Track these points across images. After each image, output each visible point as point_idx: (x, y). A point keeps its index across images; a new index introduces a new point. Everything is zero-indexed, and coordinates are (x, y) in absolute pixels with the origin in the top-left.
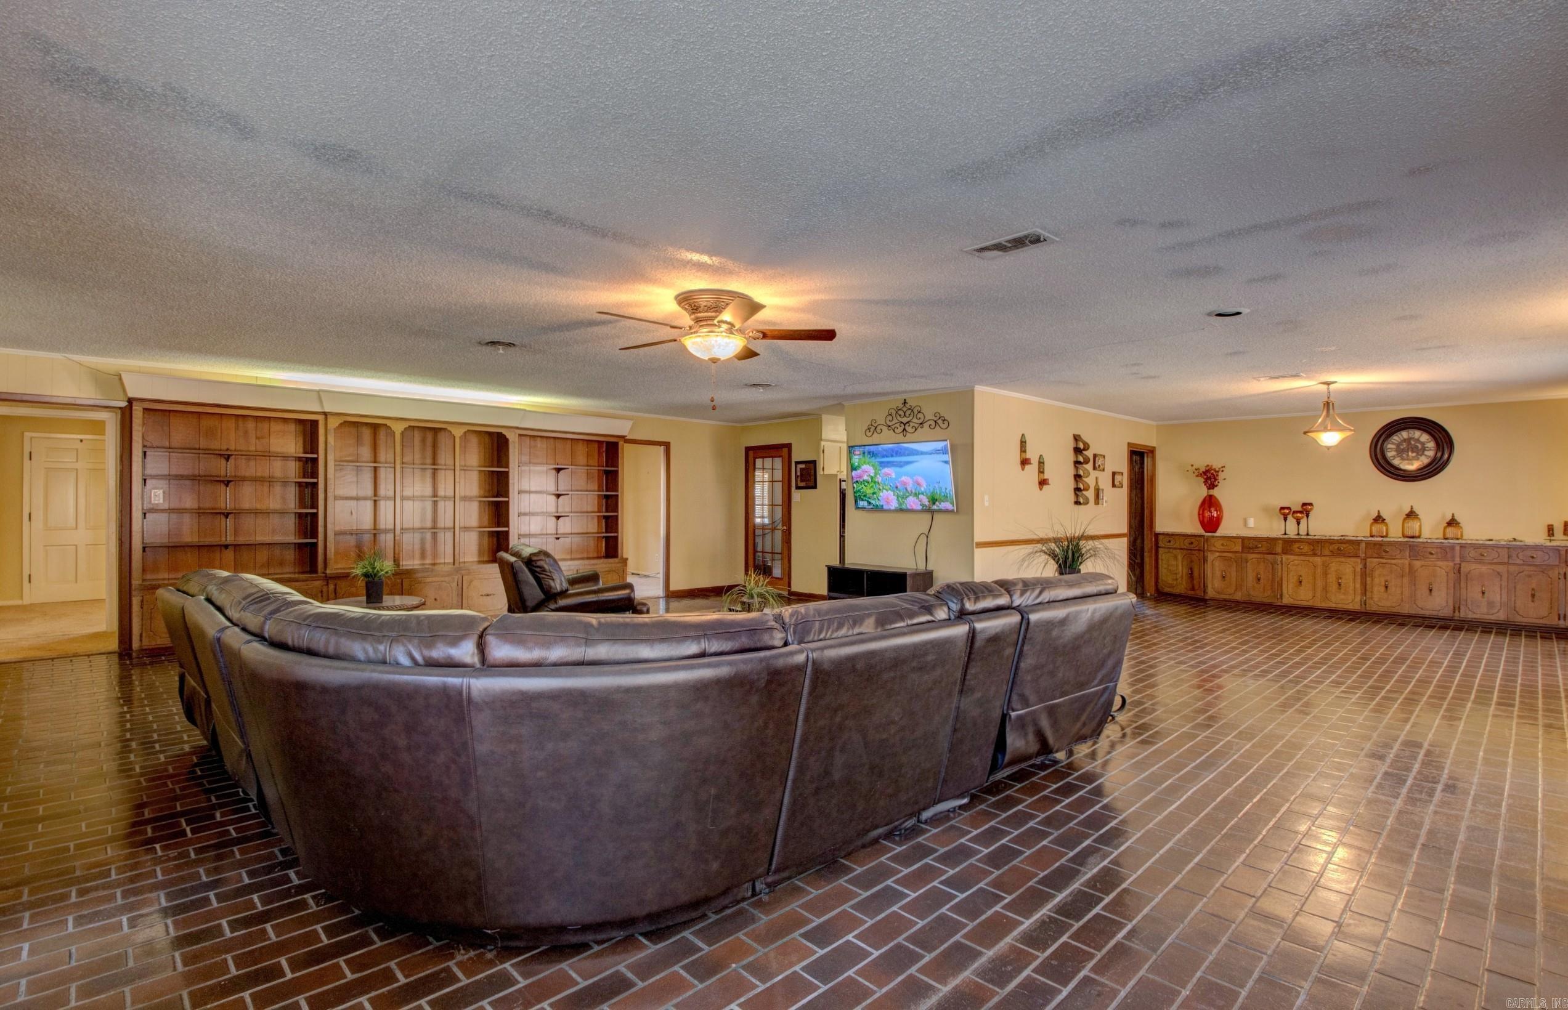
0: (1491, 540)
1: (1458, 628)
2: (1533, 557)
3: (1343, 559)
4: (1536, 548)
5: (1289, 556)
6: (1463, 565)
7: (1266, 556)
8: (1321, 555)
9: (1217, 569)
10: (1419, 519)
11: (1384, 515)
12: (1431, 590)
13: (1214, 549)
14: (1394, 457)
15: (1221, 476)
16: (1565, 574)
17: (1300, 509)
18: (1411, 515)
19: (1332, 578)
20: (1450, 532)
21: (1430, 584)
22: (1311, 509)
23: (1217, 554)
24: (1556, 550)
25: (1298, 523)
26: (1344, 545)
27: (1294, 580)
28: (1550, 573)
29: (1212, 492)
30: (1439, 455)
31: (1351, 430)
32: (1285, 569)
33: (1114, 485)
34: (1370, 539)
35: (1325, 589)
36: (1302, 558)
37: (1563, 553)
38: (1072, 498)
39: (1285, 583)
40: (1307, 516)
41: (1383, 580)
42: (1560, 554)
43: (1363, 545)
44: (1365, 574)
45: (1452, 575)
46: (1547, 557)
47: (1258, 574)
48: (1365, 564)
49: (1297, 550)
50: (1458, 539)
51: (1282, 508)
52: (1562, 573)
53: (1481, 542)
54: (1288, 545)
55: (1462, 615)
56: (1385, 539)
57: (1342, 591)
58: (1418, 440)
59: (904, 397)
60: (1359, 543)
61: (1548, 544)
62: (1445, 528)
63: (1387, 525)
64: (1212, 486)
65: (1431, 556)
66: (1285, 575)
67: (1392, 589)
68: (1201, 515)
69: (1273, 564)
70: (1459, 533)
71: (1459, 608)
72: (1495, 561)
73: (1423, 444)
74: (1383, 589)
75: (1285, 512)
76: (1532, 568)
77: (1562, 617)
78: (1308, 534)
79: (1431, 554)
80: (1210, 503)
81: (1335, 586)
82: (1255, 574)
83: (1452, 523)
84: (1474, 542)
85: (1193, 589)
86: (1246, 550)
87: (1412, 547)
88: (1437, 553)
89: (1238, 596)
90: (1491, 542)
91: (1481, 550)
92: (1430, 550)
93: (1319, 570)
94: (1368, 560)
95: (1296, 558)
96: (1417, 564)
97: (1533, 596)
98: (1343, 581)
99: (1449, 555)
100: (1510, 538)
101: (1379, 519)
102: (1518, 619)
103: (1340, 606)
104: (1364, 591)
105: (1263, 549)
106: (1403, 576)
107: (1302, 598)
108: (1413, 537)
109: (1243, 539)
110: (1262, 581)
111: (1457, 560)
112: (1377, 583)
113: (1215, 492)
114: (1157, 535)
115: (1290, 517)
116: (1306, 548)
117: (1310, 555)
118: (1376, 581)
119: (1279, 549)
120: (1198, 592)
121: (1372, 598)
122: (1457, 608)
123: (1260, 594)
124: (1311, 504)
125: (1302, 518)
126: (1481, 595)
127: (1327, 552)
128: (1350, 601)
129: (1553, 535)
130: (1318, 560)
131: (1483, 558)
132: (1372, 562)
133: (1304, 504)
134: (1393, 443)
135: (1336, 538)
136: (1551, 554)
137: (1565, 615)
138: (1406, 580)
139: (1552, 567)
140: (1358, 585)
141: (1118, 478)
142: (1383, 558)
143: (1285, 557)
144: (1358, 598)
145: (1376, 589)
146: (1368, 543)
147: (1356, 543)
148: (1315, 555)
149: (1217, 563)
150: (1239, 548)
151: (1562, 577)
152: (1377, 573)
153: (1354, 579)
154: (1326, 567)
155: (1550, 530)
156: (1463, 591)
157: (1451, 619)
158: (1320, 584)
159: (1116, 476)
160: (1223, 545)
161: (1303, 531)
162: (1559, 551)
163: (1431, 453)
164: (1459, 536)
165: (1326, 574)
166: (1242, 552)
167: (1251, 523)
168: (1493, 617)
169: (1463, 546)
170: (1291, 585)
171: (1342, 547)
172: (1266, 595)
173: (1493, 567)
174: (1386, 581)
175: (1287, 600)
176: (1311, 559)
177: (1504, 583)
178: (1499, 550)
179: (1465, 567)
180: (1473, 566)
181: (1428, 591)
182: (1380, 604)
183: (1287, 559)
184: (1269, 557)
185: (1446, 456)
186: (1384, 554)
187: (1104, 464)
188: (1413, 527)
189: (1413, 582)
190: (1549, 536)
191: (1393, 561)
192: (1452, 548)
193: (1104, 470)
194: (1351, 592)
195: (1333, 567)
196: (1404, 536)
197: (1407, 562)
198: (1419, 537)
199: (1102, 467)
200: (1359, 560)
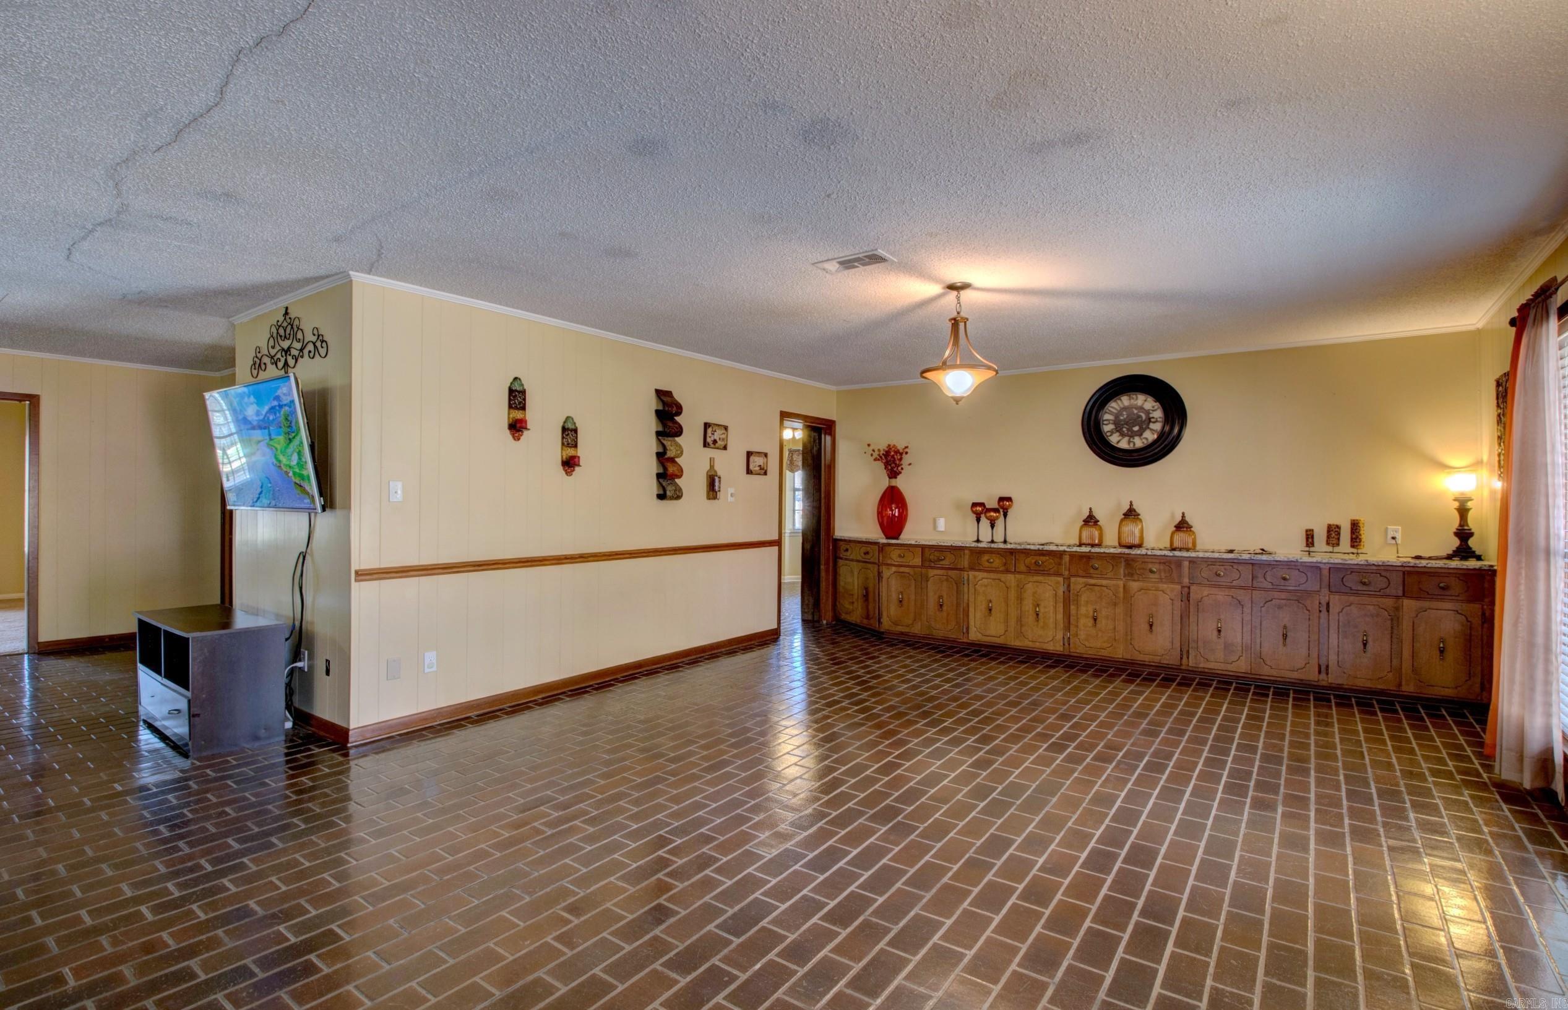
0: (1231, 551)
1: (1185, 683)
2: (1285, 579)
3: (1040, 578)
4: (1291, 565)
5: (977, 573)
6: (1193, 588)
7: (951, 573)
8: (1015, 572)
9: (893, 589)
10: (1141, 520)
11: (1098, 514)
12: (1151, 626)
13: (889, 562)
14: (1112, 432)
15: (906, 460)
16: (1328, 604)
17: (996, 506)
18: (1131, 514)
19: (1028, 605)
20: (1180, 539)
21: (1151, 616)
22: (1010, 506)
23: (894, 569)
24: (1316, 568)
25: (993, 526)
26: (1044, 558)
27: (982, 607)
28: (1308, 603)
29: (894, 482)
30: (1167, 428)
31: (989, 368)
32: (972, 590)
33: (749, 471)
34: (1078, 549)
35: (1019, 620)
36: (992, 575)
37: (1325, 573)
38: (653, 487)
39: (971, 610)
40: (1005, 515)
41: (1091, 609)
42: (1321, 575)
43: (1066, 558)
44: (1068, 600)
45: (1178, 603)
46: (1303, 580)
47: (941, 597)
48: (1069, 586)
49: (987, 564)
50: (1188, 550)
51: (974, 505)
52: (1324, 603)
53: (1216, 555)
54: (977, 555)
55: (1192, 662)
56: (1097, 550)
57: (1041, 623)
58: (1141, 408)
59: (285, 304)
60: (1061, 554)
61: (1306, 559)
62: (1173, 534)
63: (1100, 529)
64: (893, 474)
65: (1152, 576)
66: (972, 599)
67: (1102, 623)
68: (880, 514)
69: (958, 584)
70: (1190, 541)
71: (1188, 652)
72: (1235, 583)
73: (1148, 412)
74: (1090, 622)
75: (979, 510)
76: (1283, 595)
77: (1323, 668)
78: (1005, 542)
79: (1151, 571)
80: (892, 498)
81: (1030, 619)
82: (936, 596)
83: (1183, 526)
84: (1207, 555)
85: (868, 617)
86: (927, 564)
87: (1129, 561)
88: (1159, 571)
89: (917, 629)
90: (1230, 556)
91: (1215, 568)
92: (1150, 566)
93: (1013, 594)
94: (1073, 579)
95: (985, 575)
96: (1134, 585)
97: (1285, 636)
98: (1042, 610)
99: (1175, 575)
100: (1256, 547)
101: (1091, 520)
102: (1266, 672)
103: (1037, 646)
104: (1068, 627)
105: (946, 563)
106: (1115, 604)
107: (993, 633)
108: (1130, 547)
109: (923, 548)
110: (945, 608)
111: (1186, 581)
112: (1084, 611)
113: (900, 482)
114: (836, 541)
115: (983, 519)
116: (997, 562)
117: (1002, 572)
118: (1083, 610)
119: (965, 563)
120: (872, 621)
121: (1077, 635)
122: (1184, 652)
123: (943, 628)
124: (1009, 499)
125: (997, 518)
126: (1215, 633)
127: (1022, 568)
128: (1049, 638)
129: (1313, 544)
130: (1011, 578)
131: (1219, 579)
132: (1078, 583)
133: (1001, 499)
134: (1111, 413)
135: (1032, 547)
136: (1309, 574)
137: (1327, 666)
138: (1120, 610)
139: (1308, 593)
140: (1060, 616)
141: (756, 461)
142: (1091, 577)
143: (971, 573)
144: (1060, 636)
145: (1082, 621)
146: (1073, 556)
147: (1058, 555)
148: (1007, 571)
149: (893, 582)
150: (917, 561)
151: (1324, 609)
152: (1084, 598)
153: (1055, 607)
154: (1021, 588)
155: (1310, 537)
156: (1193, 627)
157: (1178, 669)
158: (1013, 613)
159: (752, 458)
160: (900, 556)
161: (999, 538)
162: (1320, 569)
163: (1157, 427)
164: (1190, 546)
165: (1020, 599)
166: (923, 566)
167: (941, 524)
168: (1230, 667)
169: (1192, 561)
170: (978, 615)
171: (1041, 559)
172: (950, 627)
173: (1233, 592)
174: (1095, 611)
175: (974, 636)
176: (1003, 577)
177: (1247, 618)
178: (1240, 568)
179: (1196, 592)
180: (1206, 591)
181: (1147, 627)
182: (1087, 644)
183: (975, 577)
184: (952, 573)
185: (1176, 430)
186: (1092, 571)
187: (725, 439)
188: (1132, 531)
189: (1129, 613)
190: (1307, 545)
191: (1104, 582)
192: (1179, 562)
193: (725, 448)
194: (1052, 626)
195: (1030, 588)
196: (1121, 545)
197: (1121, 583)
198: (1140, 546)
199: (720, 443)
200: (1061, 579)
